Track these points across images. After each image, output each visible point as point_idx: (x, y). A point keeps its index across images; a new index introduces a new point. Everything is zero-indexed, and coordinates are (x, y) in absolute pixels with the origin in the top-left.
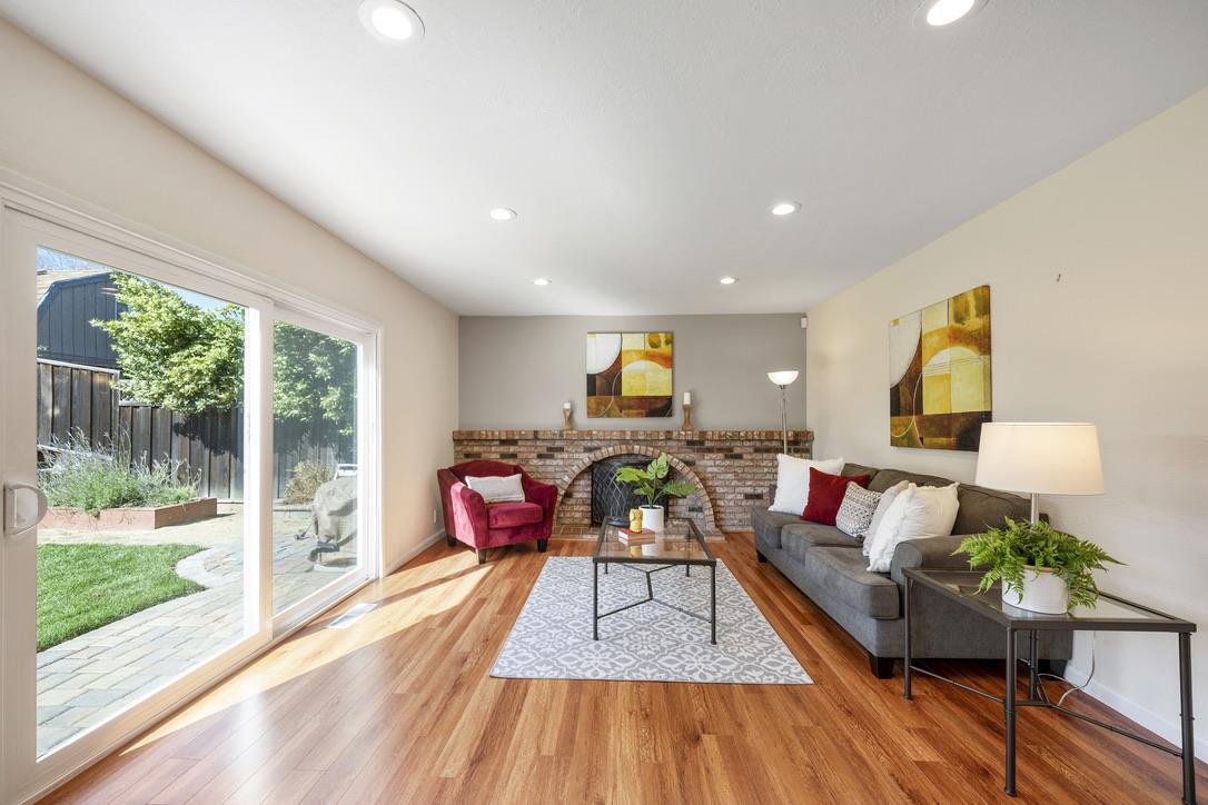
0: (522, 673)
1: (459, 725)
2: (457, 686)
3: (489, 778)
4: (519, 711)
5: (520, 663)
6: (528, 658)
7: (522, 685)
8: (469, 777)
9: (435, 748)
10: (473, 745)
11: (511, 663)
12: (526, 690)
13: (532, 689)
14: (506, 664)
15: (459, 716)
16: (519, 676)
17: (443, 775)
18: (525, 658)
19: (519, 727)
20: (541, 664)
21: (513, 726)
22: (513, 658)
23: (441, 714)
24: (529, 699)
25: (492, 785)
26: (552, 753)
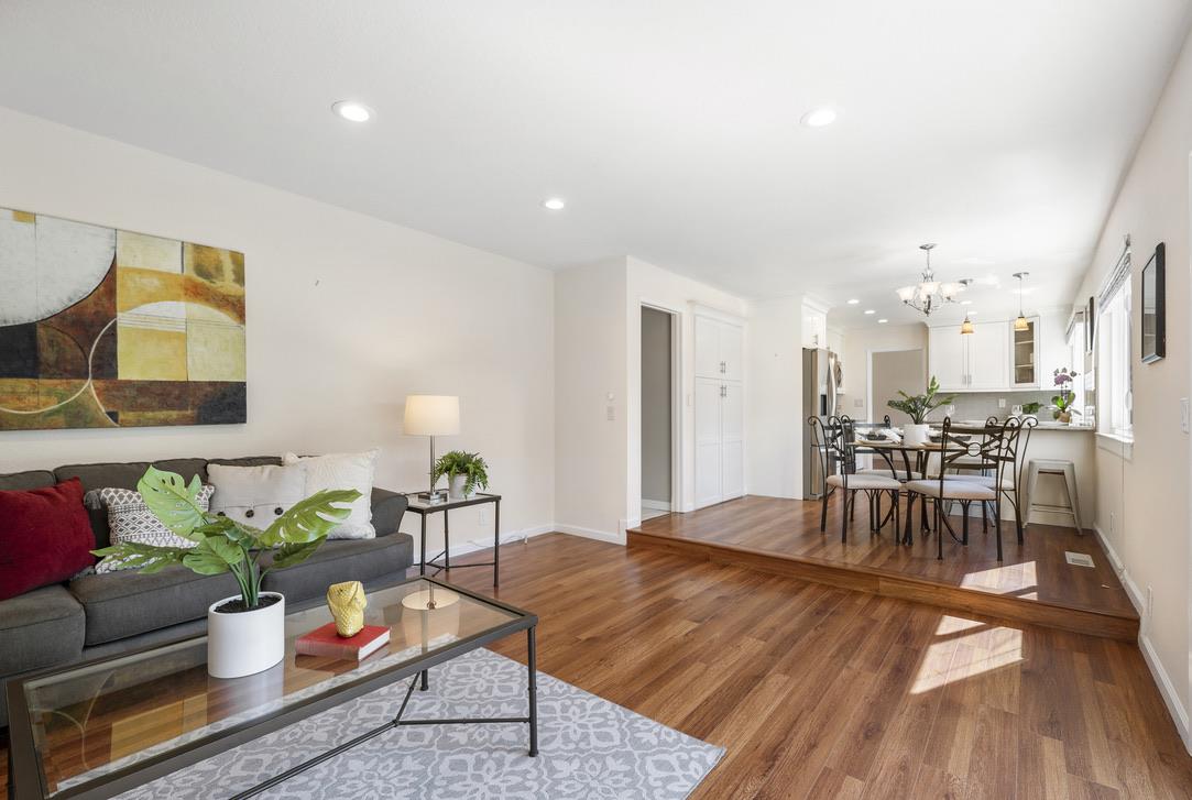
0: (679, 740)
1: (772, 708)
2: (772, 756)
3: (751, 666)
4: (707, 700)
5: (672, 759)
6: (655, 762)
7: (688, 726)
8: (767, 670)
9: (795, 698)
10: (761, 688)
11: (684, 765)
12: (687, 719)
13: (680, 717)
14: (693, 765)
15: (771, 718)
16: (685, 737)
17: (786, 678)
18: (660, 765)
19: (714, 688)
20: (647, 745)
21: (719, 690)
22: (679, 773)
23: (792, 726)
24: (690, 708)
25: (750, 662)
26: (698, 663)
